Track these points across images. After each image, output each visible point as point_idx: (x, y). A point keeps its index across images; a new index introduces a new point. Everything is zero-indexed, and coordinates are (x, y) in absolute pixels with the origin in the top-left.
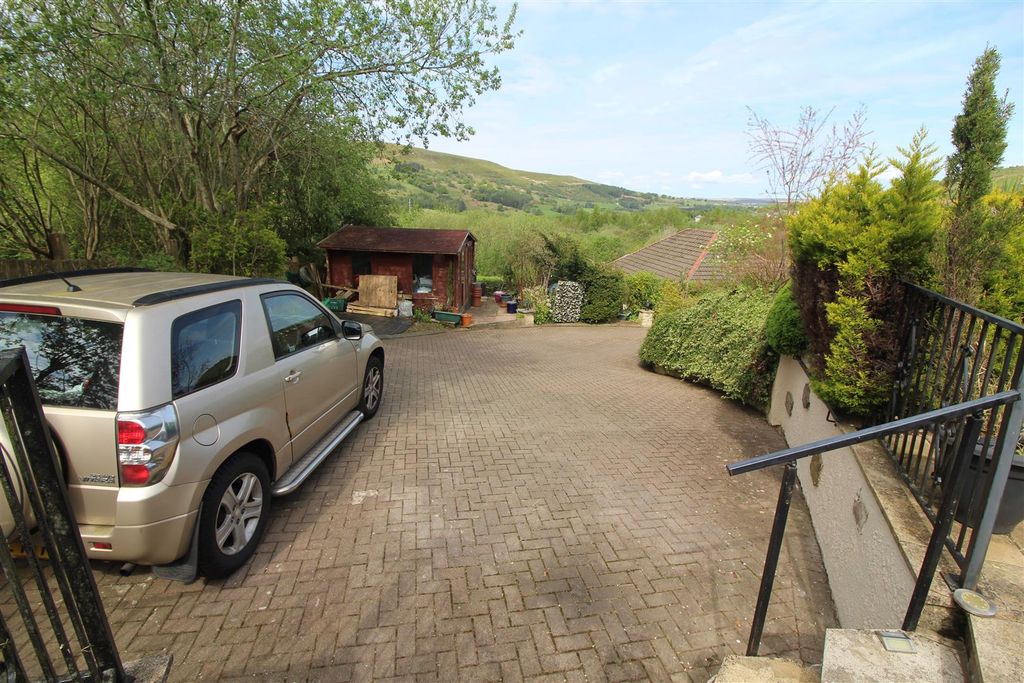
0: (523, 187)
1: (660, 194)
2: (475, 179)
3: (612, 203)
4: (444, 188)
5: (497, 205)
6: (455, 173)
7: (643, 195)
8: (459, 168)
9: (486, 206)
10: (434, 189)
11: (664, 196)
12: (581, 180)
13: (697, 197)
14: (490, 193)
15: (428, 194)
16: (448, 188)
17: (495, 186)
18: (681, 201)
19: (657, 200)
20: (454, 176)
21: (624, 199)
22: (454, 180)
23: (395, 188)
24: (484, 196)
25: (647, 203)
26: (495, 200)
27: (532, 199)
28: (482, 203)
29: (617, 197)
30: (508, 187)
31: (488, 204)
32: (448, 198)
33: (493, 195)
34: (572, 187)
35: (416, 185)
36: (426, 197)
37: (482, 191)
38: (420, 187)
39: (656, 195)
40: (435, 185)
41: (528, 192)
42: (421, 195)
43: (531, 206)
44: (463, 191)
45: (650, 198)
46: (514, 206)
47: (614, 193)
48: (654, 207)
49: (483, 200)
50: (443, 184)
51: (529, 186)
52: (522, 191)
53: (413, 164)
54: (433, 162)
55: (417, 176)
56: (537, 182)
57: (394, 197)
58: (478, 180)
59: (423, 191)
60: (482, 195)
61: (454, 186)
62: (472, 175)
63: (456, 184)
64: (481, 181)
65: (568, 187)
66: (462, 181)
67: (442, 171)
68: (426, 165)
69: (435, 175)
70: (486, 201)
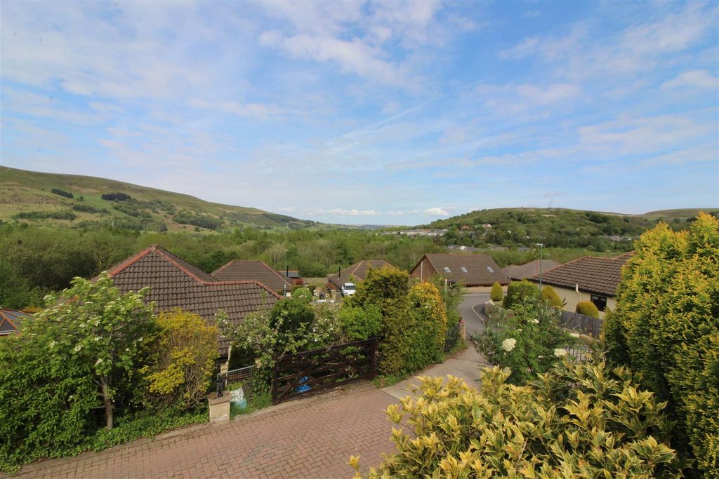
0: (217, 214)
1: (315, 221)
2: (177, 207)
3: (283, 226)
4: (148, 213)
5: (194, 227)
6: (159, 202)
7: (304, 222)
8: (163, 198)
9: (185, 227)
10: (138, 214)
11: (318, 223)
12: (262, 211)
13: (338, 223)
14: (189, 218)
15: (133, 218)
16: (152, 214)
17: (193, 213)
18: (329, 226)
19: (313, 225)
20: (158, 205)
21: (292, 224)
22: (159, 207)
23: (100, 212)
24: (183, 220)
25: (308, 227)
26: (193, 223)
27: (224, 223)
28: (182, 225)
29: (288, 222)
30: (205, 214)
31: (186, 225)
32: (151, 221)
33: (191, 219)
34: (255, 215)
35: (122, 211)
36: (130, 220)
37: (182, 216)
38: (125, 212)
39: (313, 222)
40: (139, 211)
41: (221, 218)
42: (125, 218)
43: (223, 227)
44: (165, 216)
45: (309, 223)
46: (209, 228)
47: (284, 220)
48: (312, 229)
49: (183, 223)
50: (148, 211)
51: (222, 214)
52: (216, 217)
53: (121, 195)
54: (140, 194)
55: (123, 204)
56: (229, 211)
57: (99, 220)
58: (180, 208)
59: (127, 216)
60: (183, 219)
61: (157, 212)
62: (174, 205)
63: (159, 210)
64: (181, 209)
65: (252, 215)
66: (165, 208)
67: (148, 201)
68: (133, 196)
69: (140, 203)
70: (186, 223)
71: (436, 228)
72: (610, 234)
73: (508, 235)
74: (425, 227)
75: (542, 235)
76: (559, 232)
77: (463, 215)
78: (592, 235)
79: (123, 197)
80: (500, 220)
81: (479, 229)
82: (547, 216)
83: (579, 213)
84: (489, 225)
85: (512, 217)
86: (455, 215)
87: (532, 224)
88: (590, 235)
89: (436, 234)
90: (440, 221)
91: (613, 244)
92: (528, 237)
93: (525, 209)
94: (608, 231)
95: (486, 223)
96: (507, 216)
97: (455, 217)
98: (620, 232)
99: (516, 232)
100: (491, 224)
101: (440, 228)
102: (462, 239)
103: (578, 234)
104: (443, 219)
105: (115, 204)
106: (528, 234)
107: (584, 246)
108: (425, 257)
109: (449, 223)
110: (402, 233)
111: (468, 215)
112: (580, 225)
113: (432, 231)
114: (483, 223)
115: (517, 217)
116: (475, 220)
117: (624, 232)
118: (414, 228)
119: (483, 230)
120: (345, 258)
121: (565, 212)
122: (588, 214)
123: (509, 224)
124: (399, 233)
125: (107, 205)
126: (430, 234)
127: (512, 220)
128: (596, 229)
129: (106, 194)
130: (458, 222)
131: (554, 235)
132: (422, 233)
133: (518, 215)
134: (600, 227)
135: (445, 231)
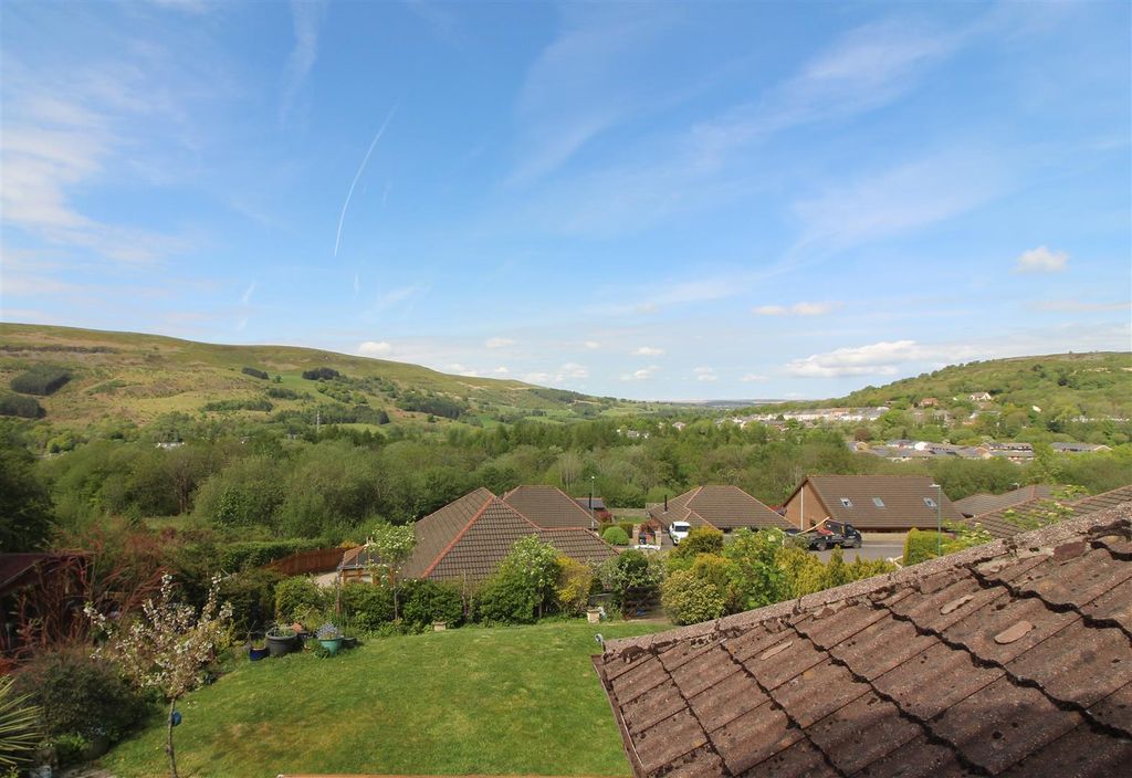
0: (458, 393)
1: (619, 398)
2: (400, 385)
3: (562, 408)
4: (363, 397)
5: (427, 415)
6: (377, 379)
7: (600, 400)
8: (381, 373)
9: (413, 417)
10: (350, 399)
11: (623, 401)
12: (527, 385)
13: (661, 400)
14: (418, 401)
15: (343, 404)
16: (368, 397)
17: (424, 393)
18: (644, 405)
19: (616, 405)
20: (376, 383)
21: (578, 404)
22: (376, 387)
23: (301, 398)
24: (413, 404)
25: (607, 409)
26: (424, 410)
27: (469, 407)
28: (409, 414)
29: (571, 402)
30: (441, 394)
31: (416, 414)
32: (367, 408)
33: (422, 403)
34: (517, 392)
35: (328, 395)
36: (340, 409)
37: (409, 399)
38: (333, 396)
39: (615, 399)
40: (352, 394)
41: (465, 399)
42: (333, 405)
43: (468, 415)
44: (386, 400)
45: (608, 402)
46: (447, 416)
47: (566, 398)
48: (612, 413)
49: (410, 409)
50: (362, 393)
51: (466, 393)
52: (457, 398)
53: (326, 370)
54: (351, 367)
55: (330, 383)
56: (475, 388)
57: (300, 409)
58: (404, 386)
59: (336, 401)
60: (409, 404)
61: (374, 395)
62: (397, 381)
63: (376, 391)
64: (407, 388)
65: (510, 391)
66: (385, 388)
67: (361, 378)
68: (342, 371)
69: (352, 382)
70: (414, 410)
71: (861, 405)
73: (1032, 417)
74: (838, 404)
75: (1122, 414)
77: (923, 376)
79: (328, 374)
80: (1012, 384)
81: (960, 404)
84: (987, 396)
85: (1043, 376)
86: (906, 376)
87: (1096, 391)
89: (860, 418)
90: (870, 389)
92: (1083, 420)
95: (978, 391)
96: (1031, 373)
97: (905, 382)
99: (1054, 410)
100: (992, 393)
101: (871, 405)
102: (920, 426)
104: (878, 385)
105: (320, 385)
106: (1084, 413)
108: (806, 482)
109: (890, 395)
110: (787, 417)
111: (935, 374)
113: (852, 413)
114: (971, 392)
115: (1056, 376)
116: (951, 387)
118: (813, 406)
119: (970, 408)
123: (1037, 392)
124: (781, 418)
125: (311, 387)
126: (846, 418)
127: (1043, 382)
129: (308, 370)
130: (911, 392)
132: (829, 416)
133: (1060, 371)
135: (882, 412)
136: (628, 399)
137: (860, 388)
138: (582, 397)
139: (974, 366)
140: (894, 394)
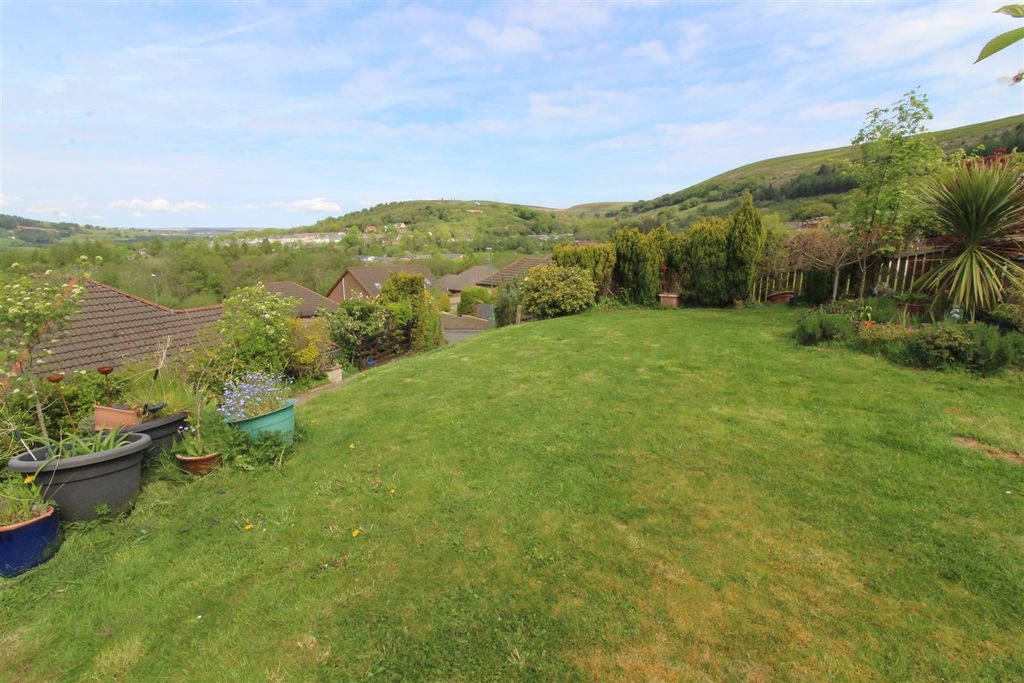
1: (82, 224)
7: (54, 226)
11: (88, 227)
19: (78, 231)
21: (23, 231)
29: (11, 228)
39: (76, 226)
45: (66, 229)
71: (326, 231)
72: (538, 233)
73: (429, 238)
74: (309, 230)
75: (469, 236)
76: (487, 232)
77: (365, 210)
78: (521, 234)
80: (417, 217)
81: (389, 230)
82: (473, 211)
83: (508, 207)
84: (403, 225)
85: (431, 213)
86: (354, 211)
87: (456, 223)
88: (518, 235)
89: (328, 241)
90: (330, 220)
91: (541, 244)
92: (453, 240)
93: (447, 202)
94: (535, 230)
95: (398, 222)
96: (425, 211)
97: (353, 214)
98: (547, 229)
99: (439, 234)
100: (406, 223)
101: (333, 230)
102: (368, 246)
103: (507, 234)
106: (453, 236)
107: (514, 248)
108: (347, 273)
109: (345, 224)
110: (271, 241)
111: (372, 209)
112: (508, 223)
113: (321, 236)
114: (394, 223)
115: (437, 213)
116: (383, 219)
117: (551, 230)
118: (291, 232)
119: (396, 233)
120: (205, 285)
121: (492, 206)
122: (516, 208)
123: (429, 223)
124: (266, 241)
126: (318, 241)
127: (431, 217)
128: (525, 227)
130: (358, 222)
131: (482, 235)
132: (306, 239)
133: (439, 210)
134: (527, 225)
135: (342, 236)
136: (94, 225)
137: (323, 218)
138: (28, 223)
139: (394, 205)
140: (347, 223)
